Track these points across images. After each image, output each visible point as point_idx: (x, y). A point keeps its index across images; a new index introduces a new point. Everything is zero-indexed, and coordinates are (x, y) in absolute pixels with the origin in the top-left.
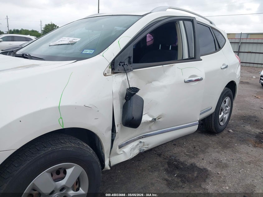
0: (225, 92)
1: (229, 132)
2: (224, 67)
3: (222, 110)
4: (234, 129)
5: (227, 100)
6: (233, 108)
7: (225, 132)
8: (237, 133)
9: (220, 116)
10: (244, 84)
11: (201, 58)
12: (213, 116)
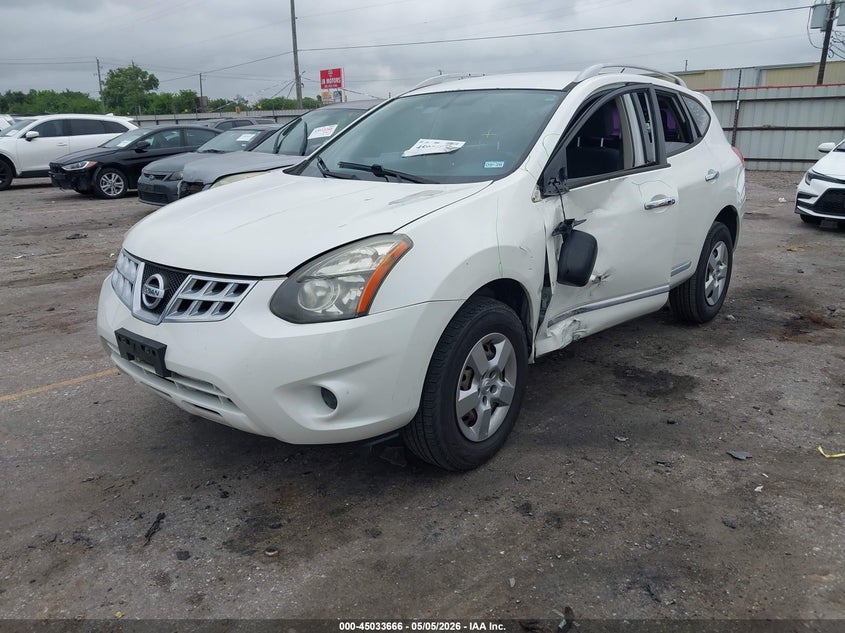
0: (715, 231)
1: (727, 319)
2: (712, 175)
3: (710, 270)
4: (737, 314)
5: (720, 248)
6: (734, 268)
7: (718, 320)
8: (744, 320)
9: (707, 284)
10: (754, 219)
11: (669, 160)
12: (693, 283)
